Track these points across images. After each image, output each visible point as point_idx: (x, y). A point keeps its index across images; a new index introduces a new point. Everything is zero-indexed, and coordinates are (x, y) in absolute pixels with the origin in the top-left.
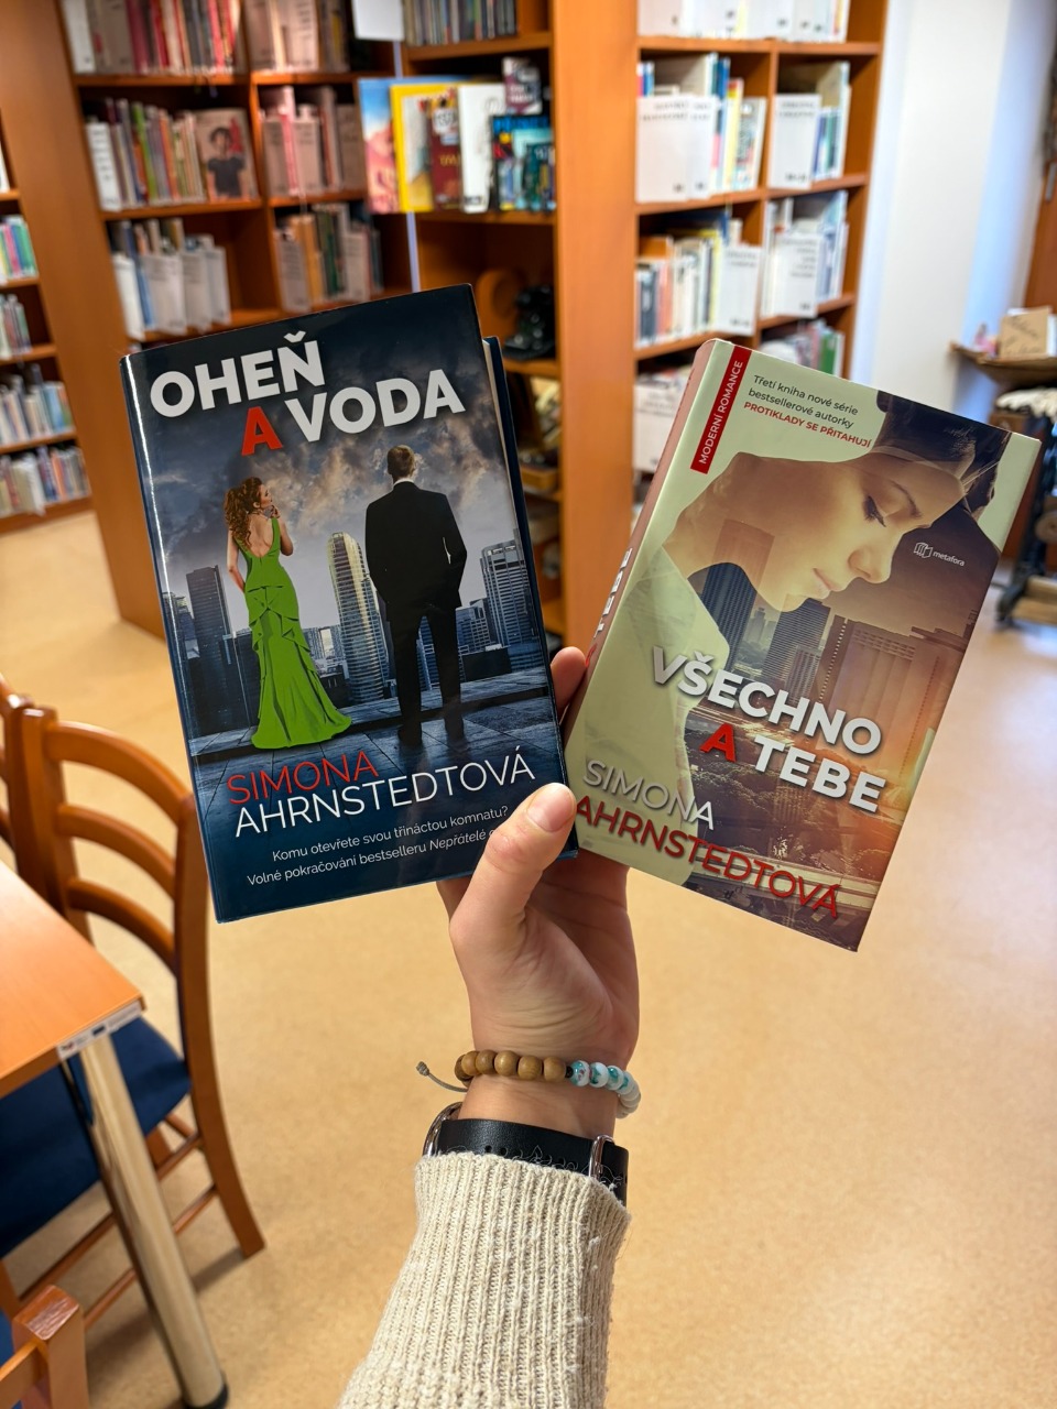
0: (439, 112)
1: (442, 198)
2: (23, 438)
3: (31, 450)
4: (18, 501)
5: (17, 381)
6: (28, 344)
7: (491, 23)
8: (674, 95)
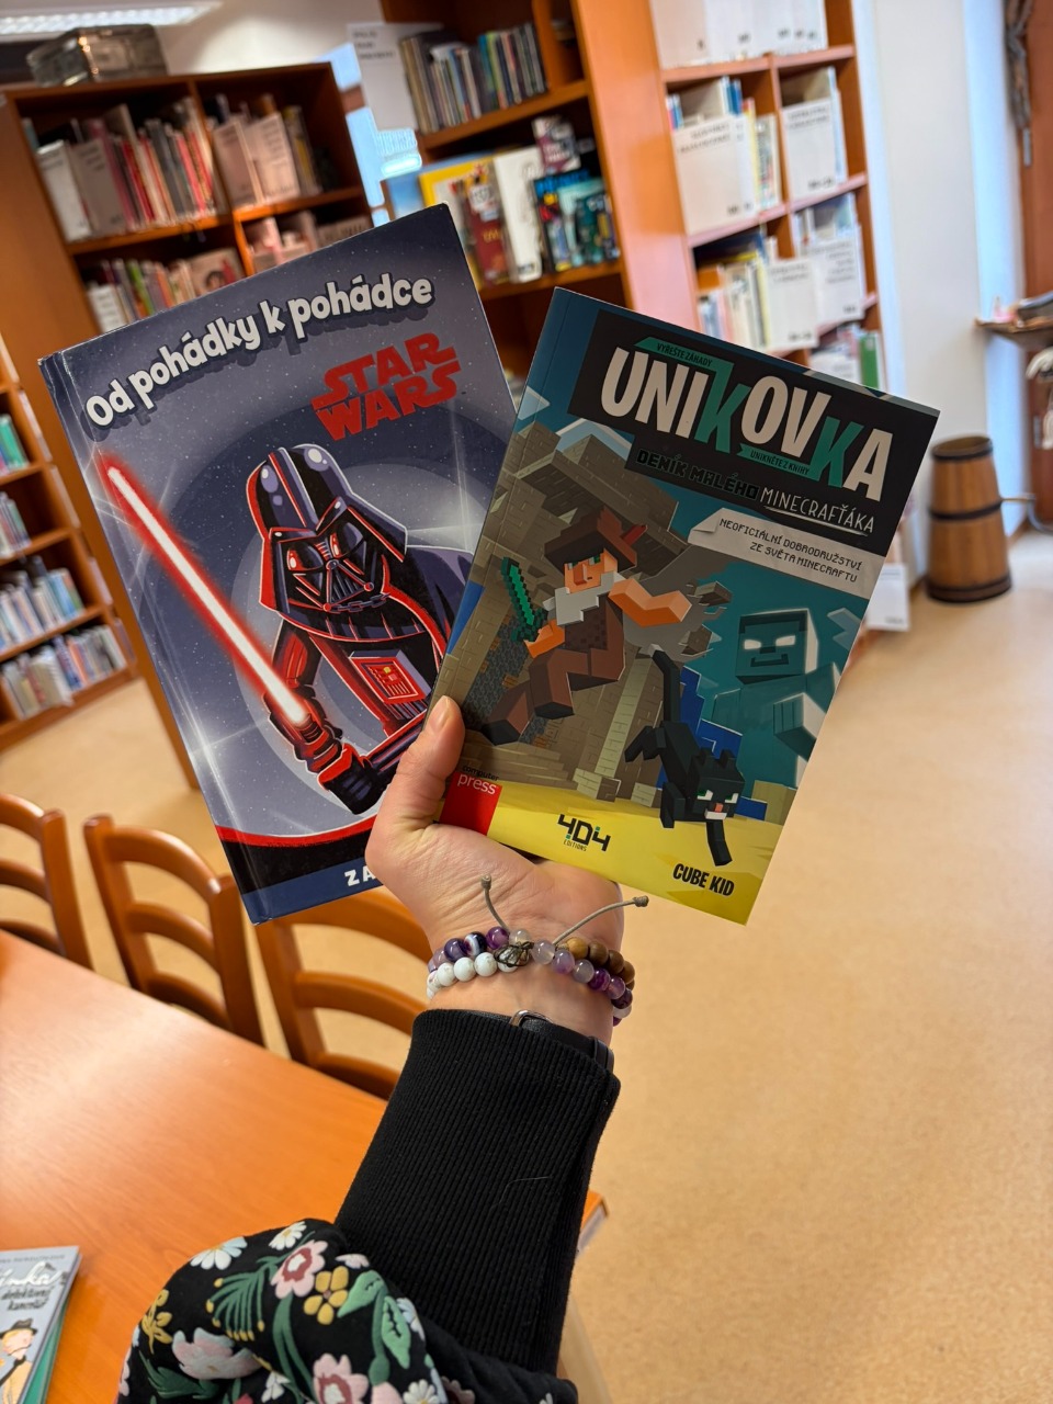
0: (474, 190)
1: (491, 274)
2: (38, 633)
3: (48, 642)
4: (44, 697)
5: (22, 577)
6: (26, 538)
7: (515, 88)
8: (701, 123)
